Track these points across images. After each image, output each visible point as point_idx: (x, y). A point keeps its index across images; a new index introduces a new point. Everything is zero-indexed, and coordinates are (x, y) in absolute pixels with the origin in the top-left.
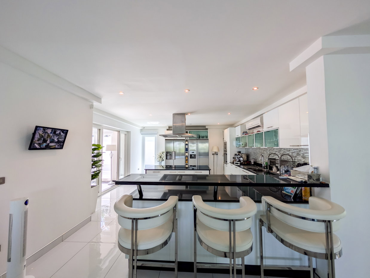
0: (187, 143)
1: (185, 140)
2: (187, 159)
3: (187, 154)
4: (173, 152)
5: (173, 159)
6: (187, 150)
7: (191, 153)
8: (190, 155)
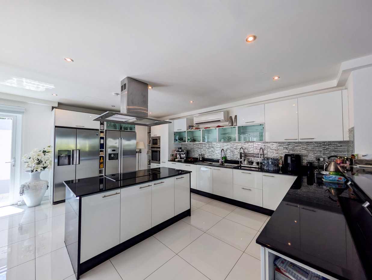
0: (102, 135)
1: (100, 130)
2: (102, 161)
3: (102, 154)
4: (75, 151)
5: (75, 163)
6: (102, 146)
7: (109, 151)
8: (109, 154)
